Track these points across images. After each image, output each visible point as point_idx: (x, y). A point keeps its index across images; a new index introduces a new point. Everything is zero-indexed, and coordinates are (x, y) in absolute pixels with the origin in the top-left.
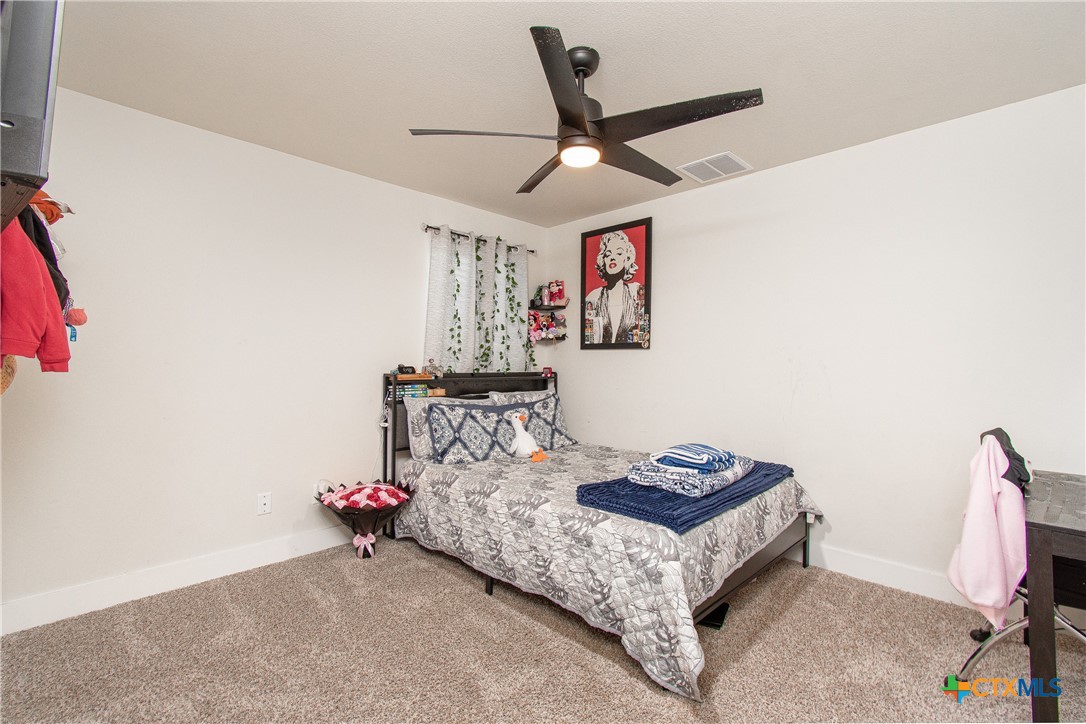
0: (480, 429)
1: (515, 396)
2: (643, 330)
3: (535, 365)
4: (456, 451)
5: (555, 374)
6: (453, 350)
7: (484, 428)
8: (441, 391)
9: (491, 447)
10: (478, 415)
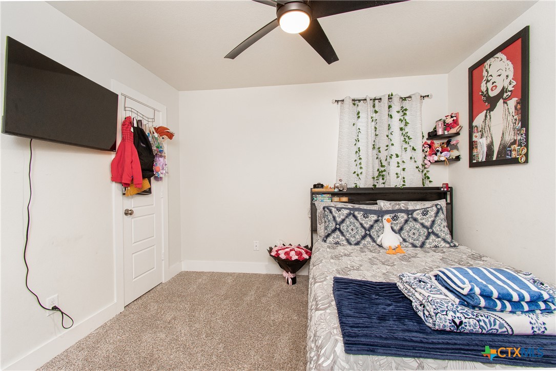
0: (358, 225)
1: (399, 205)
2: (520, 145)
3: (430, 182)
4: (335, 236)
5: (451, 188)
6: (356, 173)
7: (361, 224)
8: (345, 199)
9: (364, 237)
10: (359, 215)
